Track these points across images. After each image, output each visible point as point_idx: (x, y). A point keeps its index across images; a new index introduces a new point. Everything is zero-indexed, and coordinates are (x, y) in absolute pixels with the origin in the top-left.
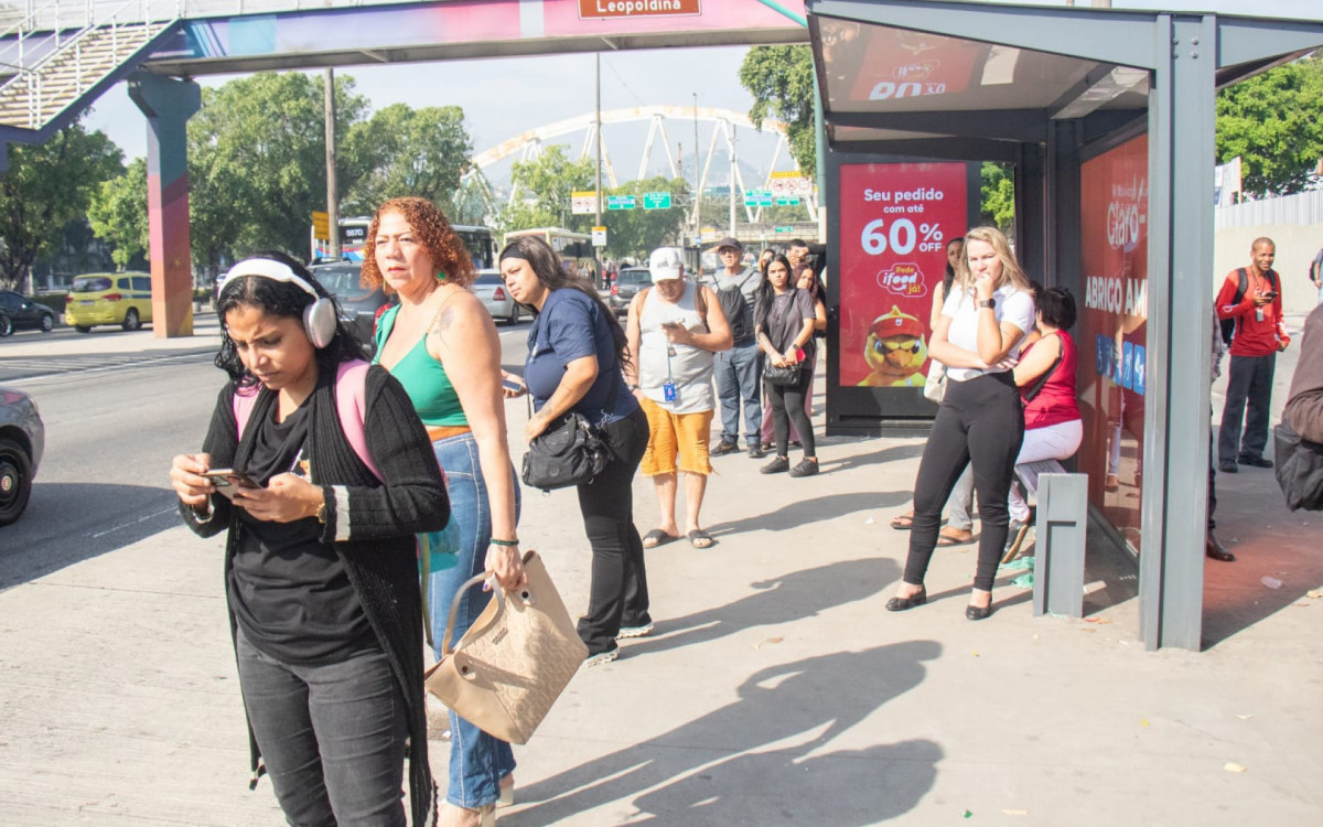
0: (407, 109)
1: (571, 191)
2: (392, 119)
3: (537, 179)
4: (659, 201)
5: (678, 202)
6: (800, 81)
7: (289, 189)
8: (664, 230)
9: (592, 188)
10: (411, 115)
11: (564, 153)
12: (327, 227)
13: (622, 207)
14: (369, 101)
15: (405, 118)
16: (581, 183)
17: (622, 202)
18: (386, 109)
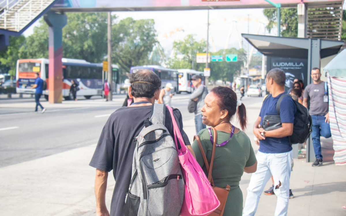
0: (132, 19)
1: (197, 53)
2: (127, 23)
3: (183, 48)
4: (232, 58)
5: (240, 59)
6: (286, 15)
7: (87, 50)
8: (234, 70)
9: (205, 52)
10: (134, 22)
11: (194, 37)
12: (107, 67)
13: (217, 60)
14: (118, 17)
15: (131, 23)
16: (200, 50)
17: (217, 58)
18: (124, 19)
